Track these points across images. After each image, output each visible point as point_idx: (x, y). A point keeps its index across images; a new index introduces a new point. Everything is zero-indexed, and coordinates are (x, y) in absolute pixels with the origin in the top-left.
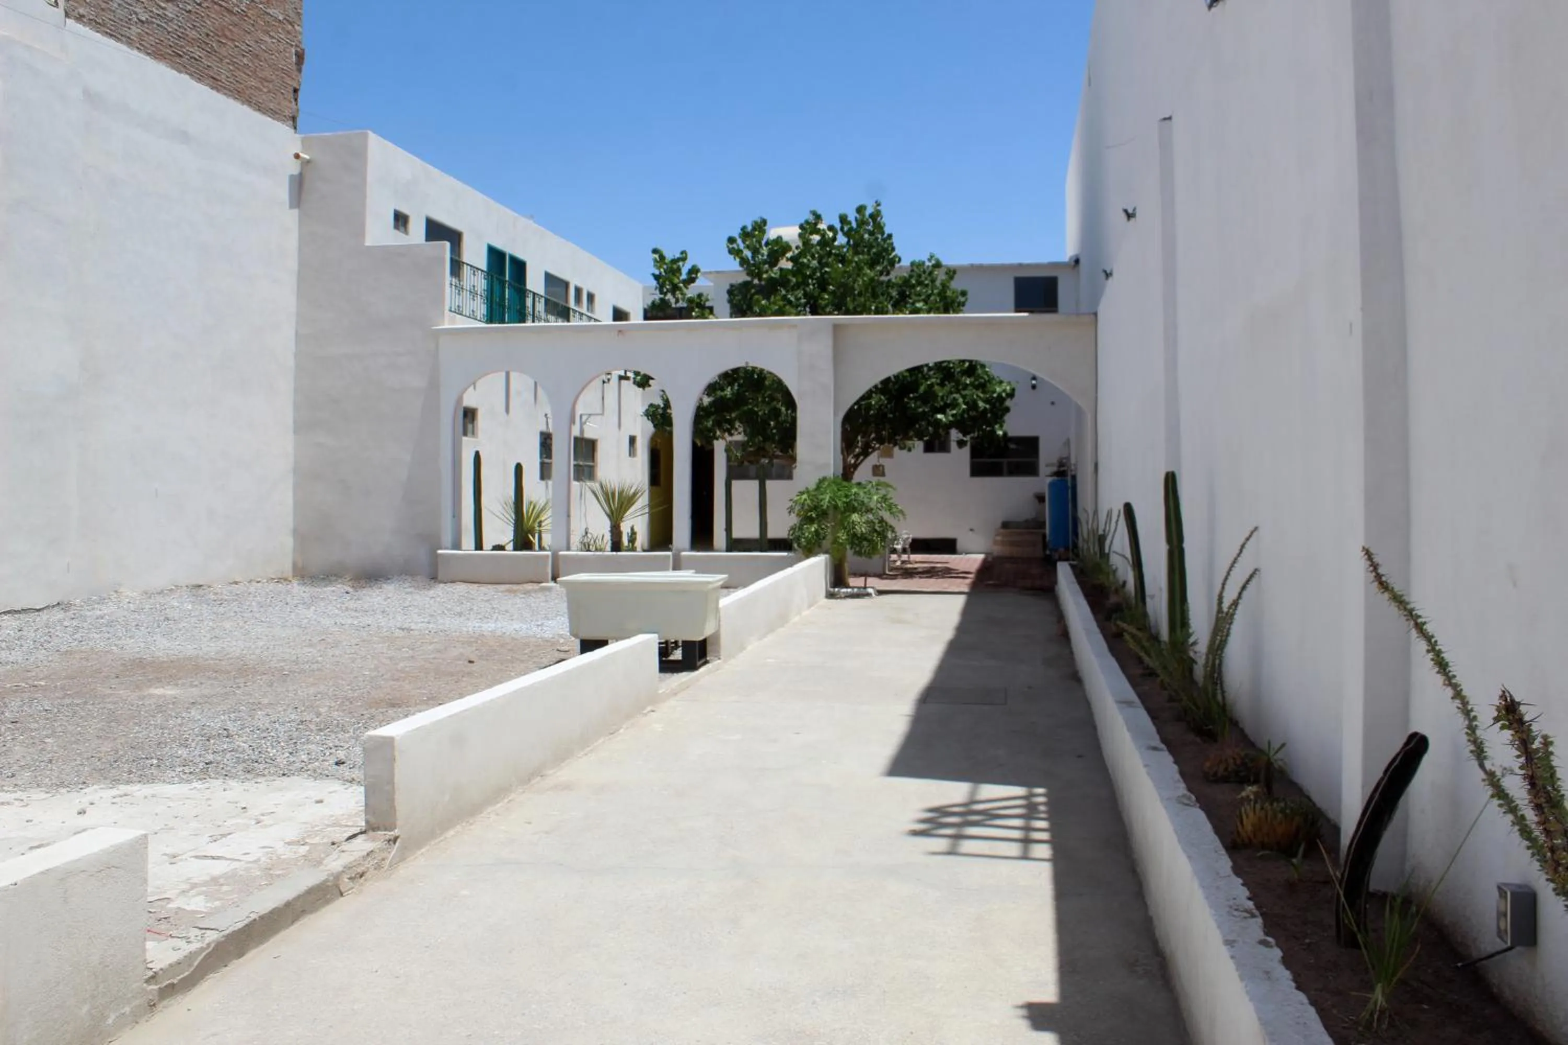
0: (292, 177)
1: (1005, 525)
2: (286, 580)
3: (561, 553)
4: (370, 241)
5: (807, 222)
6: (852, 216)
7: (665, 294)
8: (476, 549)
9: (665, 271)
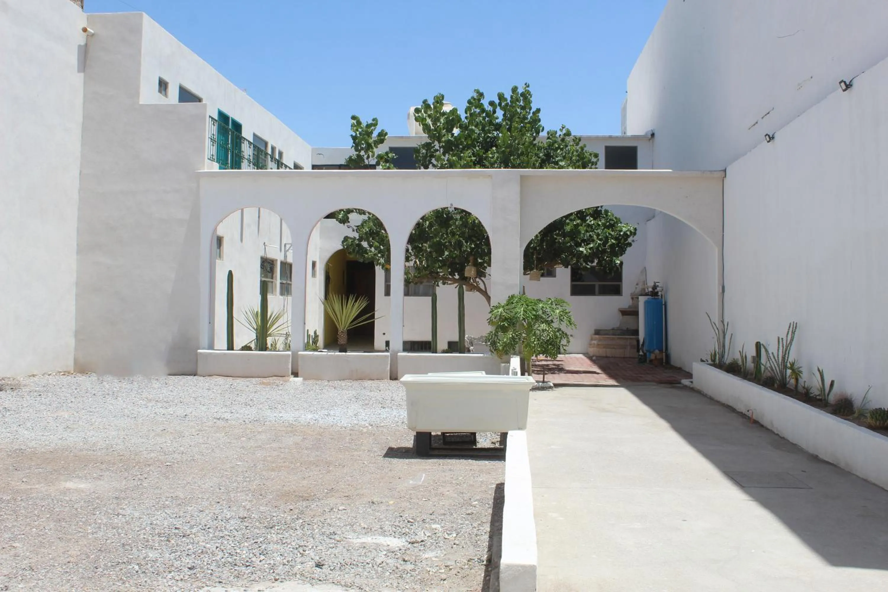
0: (80, 46)
1: (597, 332)
2: (69, 373)
3: (300, 353)
4: (143, 101)
5: (473, 98)
6: (508, 95)
7: (360, 151)
8: (228, 349)
9: (360, 134)
